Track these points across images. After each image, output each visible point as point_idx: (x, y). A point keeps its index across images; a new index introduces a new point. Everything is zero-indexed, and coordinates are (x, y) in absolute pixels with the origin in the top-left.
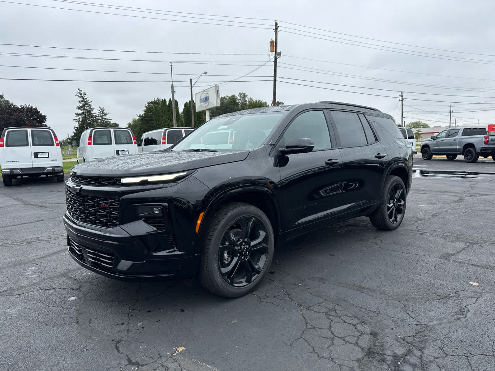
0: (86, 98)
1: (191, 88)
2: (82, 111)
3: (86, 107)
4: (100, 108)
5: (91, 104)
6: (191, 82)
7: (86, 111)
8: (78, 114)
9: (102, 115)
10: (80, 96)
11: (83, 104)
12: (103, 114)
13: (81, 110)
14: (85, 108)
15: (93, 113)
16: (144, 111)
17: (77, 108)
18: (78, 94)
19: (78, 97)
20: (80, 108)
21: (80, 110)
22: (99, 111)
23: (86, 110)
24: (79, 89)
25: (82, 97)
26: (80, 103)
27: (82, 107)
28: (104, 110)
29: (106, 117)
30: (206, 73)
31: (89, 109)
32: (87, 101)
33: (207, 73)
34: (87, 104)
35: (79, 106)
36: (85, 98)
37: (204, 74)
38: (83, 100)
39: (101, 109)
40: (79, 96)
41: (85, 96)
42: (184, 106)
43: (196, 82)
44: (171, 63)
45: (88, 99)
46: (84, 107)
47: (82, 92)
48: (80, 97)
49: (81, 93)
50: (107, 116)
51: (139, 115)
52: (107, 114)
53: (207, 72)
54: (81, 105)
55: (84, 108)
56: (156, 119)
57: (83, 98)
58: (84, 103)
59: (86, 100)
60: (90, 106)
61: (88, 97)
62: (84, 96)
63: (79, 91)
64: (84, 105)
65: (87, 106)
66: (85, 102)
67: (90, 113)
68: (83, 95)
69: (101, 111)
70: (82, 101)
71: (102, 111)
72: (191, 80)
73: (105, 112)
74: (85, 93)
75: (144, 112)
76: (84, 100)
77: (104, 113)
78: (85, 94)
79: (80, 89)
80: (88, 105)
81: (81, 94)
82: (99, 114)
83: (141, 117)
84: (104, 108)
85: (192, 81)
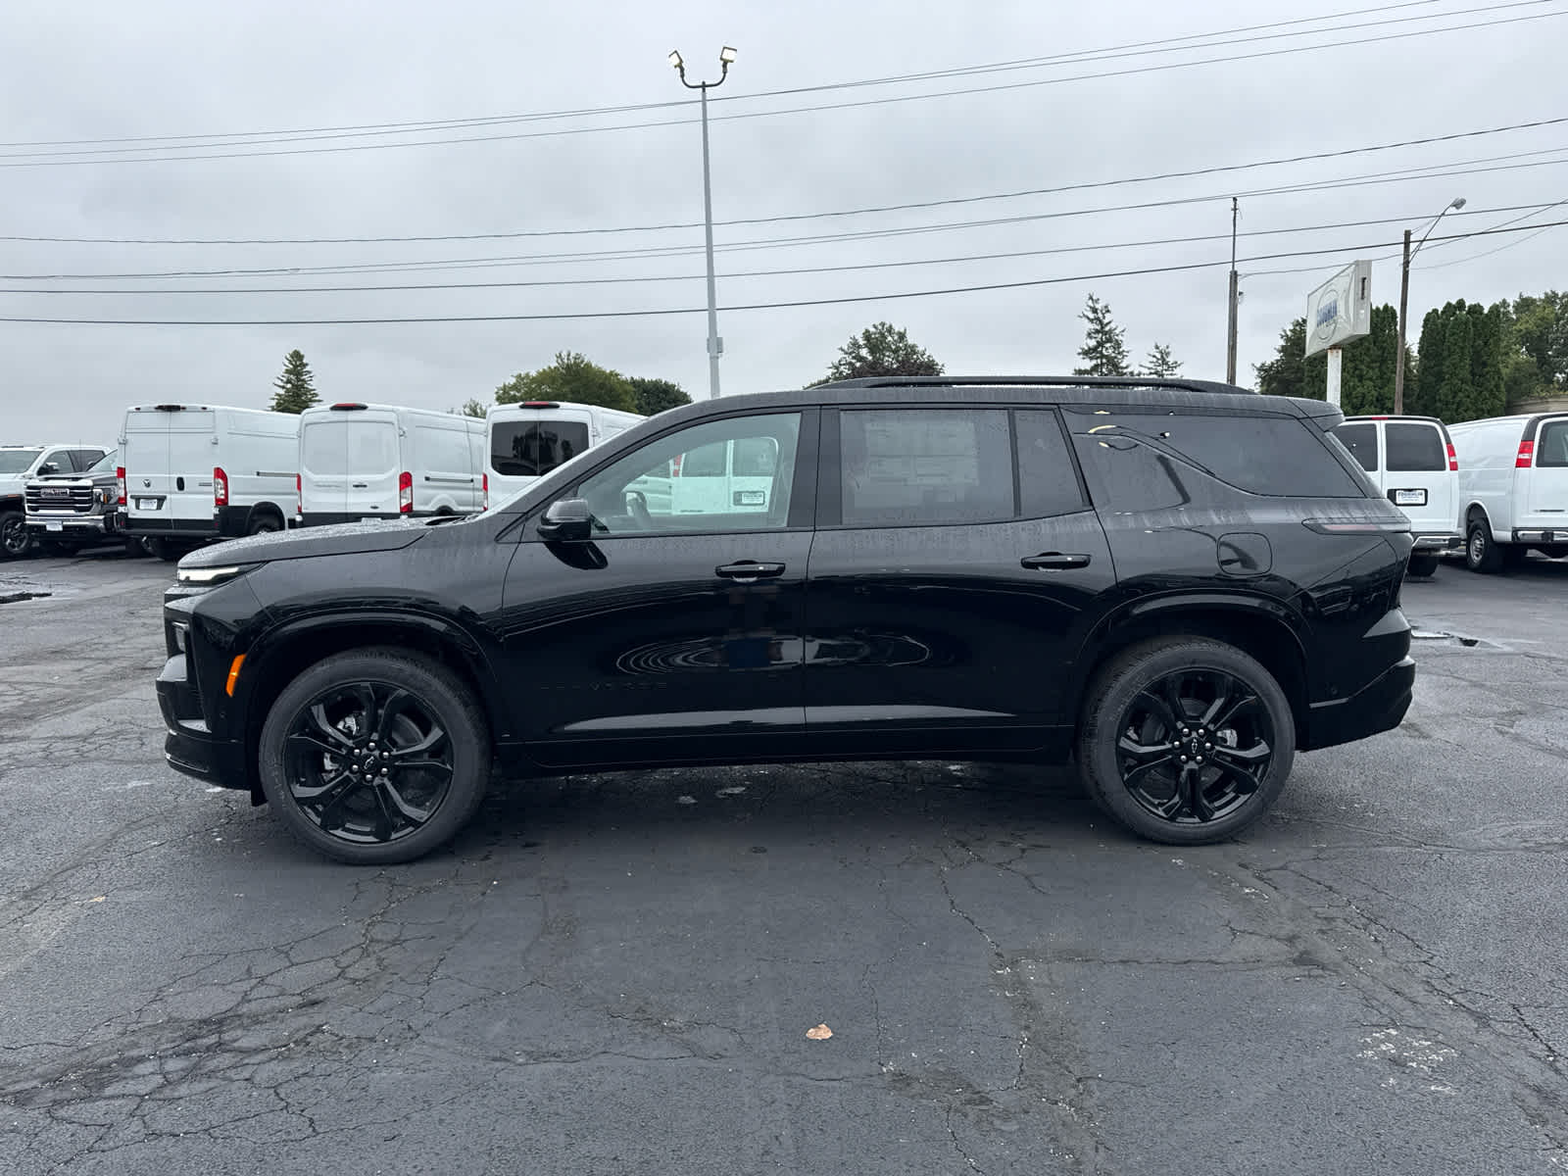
0: (1110, 322)
1: (1406, 263)
2: (1094, 362)
3: (1107, 349)
4: (1157, 348)
5: (1120, 338)
6: (1407, 243)
7: (1104, 361)
8: (1080, 370)
9: (1160, 369)
10: (1092, 316)
11: (1098, 342)
12: (1165, 367)
13: (1091, 358)
14: (1104, 351)
15: (1123, 365)
16: (1280, 352)
17: (1079, 354)
18: (1086, 313)
19: (1087, 320)
20: (1087, 353)
21: (1087, 360)
22: (1154, 356)
23: (1106, 357)
24: (1091, 298)
25: (1098, 319)
26: (1091, 338)
27: (1095, 349)
28: (1168, 354)
29: (1171, 374)
30: (1459, 204)
31: (1113, 355)
32: (1110, 330)
33: (1463, 202)
34: (1109, 340)
35: (1086, 348)
36: (1106, 321)
37: (1453, 210)
38: (1098, 328)
39: (1161, 352)
40: (1088, 318)
41: (1107, 315)
42: (1422, 323)
43: (1424, 240)
44: (1235, 199)
45: (1113, 325)
46: (1100, 349)
47: (1098, 306)
48: (1091, 321)
49: (1097, 309)
50: (1176, 371)
51: (1258, 365)
52: (1176, 365)
53: (1465, 198)
54: (1092, 343)
55: (1101, 352)
56: (1311, 376)
57: (1101, 323)
58: (1102, 339)
59: (1107, 329)
60: (1118, 345)
61: (1115, 321)
62: (1104, 317)
63: (1090, 303)
64: (1100, 344)
65: (1108, 345)
66: (1106, 333)
67: (1116, 366)
68: (1100, 315)
69: (1159, 356)
70: (1097, 332)
71: (1162, 357)
72: (1408, 234)
73: (1170, 360)
74: (1106, 307)
75: (1277, 356)
76: (1102, 328)
77: (1167, 364)
78: (1108, 311)
79: (1094, 298)
80: (1111, 342)
81: (1095, 311)
82: (1151, 365)
83: (1266, 371)
84: (1168, 347)
85: (1412, 238)
